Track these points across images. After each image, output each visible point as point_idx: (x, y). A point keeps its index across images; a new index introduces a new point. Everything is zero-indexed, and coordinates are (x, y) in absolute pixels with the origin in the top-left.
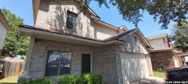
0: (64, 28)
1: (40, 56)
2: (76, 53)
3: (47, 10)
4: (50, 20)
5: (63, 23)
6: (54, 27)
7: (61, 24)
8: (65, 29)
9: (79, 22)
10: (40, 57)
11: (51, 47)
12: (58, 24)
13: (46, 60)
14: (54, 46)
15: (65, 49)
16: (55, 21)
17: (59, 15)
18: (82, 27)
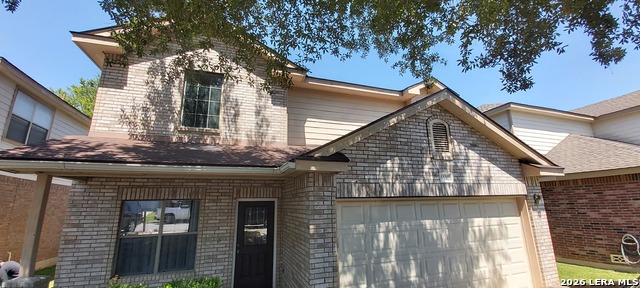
0: (172, 127)
1: (98, 217)
2: (214, 201)
3: (120, 84)
4: (129, 111)
5: (172, 110)
6: (140, 130)
7: (164, 115)
8: (176, 128)
9: (227, 99)
10: (100, 222)
11: (130, 191)
12: (153, 118)
13: (115, 229)
14: (141, 187)
15: (175, 193)
16: (145, 110)
17: (156, 91)
18: (236, 115)
